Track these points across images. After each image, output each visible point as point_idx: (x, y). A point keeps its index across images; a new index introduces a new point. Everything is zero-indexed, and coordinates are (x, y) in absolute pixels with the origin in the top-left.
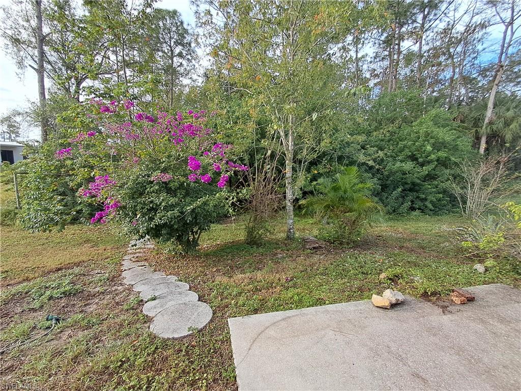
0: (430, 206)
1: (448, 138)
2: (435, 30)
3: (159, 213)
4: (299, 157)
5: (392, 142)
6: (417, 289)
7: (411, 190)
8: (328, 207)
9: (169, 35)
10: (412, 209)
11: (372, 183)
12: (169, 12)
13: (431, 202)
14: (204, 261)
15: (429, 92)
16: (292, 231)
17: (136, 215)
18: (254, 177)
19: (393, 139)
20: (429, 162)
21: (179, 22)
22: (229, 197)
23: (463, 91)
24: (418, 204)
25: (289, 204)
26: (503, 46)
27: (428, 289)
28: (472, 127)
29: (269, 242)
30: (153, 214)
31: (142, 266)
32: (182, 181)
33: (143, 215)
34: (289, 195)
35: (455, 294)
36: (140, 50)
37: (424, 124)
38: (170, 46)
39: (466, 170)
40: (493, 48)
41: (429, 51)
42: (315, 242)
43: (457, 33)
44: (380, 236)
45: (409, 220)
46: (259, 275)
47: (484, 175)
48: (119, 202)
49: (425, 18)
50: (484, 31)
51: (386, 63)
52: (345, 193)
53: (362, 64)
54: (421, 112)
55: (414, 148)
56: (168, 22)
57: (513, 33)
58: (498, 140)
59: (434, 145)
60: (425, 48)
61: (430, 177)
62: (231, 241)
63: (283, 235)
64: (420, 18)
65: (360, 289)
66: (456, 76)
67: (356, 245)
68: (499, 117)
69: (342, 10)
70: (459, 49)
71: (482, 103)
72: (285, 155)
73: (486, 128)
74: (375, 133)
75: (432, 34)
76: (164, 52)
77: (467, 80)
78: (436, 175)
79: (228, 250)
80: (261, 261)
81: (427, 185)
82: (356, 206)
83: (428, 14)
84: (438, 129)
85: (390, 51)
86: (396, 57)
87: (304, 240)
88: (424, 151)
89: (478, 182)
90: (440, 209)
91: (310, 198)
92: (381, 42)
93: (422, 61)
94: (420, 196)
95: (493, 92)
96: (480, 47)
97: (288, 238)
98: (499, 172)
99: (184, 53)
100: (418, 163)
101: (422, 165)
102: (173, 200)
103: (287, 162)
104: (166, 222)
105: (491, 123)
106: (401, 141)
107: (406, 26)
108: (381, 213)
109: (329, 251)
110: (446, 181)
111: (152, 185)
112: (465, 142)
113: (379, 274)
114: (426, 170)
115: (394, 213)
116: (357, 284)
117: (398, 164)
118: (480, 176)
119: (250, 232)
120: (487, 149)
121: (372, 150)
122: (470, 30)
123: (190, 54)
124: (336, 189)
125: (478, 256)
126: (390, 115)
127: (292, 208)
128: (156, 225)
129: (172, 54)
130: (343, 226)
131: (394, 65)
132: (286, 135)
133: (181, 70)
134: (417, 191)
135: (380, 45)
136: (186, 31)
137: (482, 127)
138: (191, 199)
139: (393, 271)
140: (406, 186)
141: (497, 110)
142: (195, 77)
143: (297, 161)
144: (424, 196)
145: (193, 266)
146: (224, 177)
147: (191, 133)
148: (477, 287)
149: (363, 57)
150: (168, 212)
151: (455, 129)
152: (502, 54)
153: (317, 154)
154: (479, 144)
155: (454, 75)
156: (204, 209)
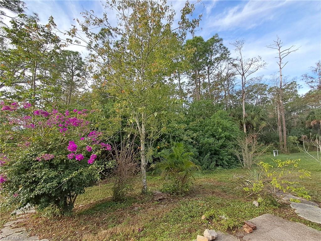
0: (226, 163)
1: (228, 125)
2: (214, 74)
3: (39, 185)
4: (149, 137)
5: (201, 127)
6: (224, 225)
7: (215, 154)
8: (168, 168)
9: (72, 64)
10: (217, 165)
11: (194, 151)
12: (74, 52)
13: (226, 161)
14: (77, 220)
15: (216, 102)
16: (145, 187)
17: (18, 188)
18: (120, 151)
19: (202, 126)
20: (221, 138)
21: (79, 58)
22: (98, 168)
23: (231, 102)
24: (220, 162)
25: (143, 169)
26: (243, 83)
27: (230, 225)
28: (238, 119)
29: (130, 198)
30: (34, 186)
31: (20, 232)
32: (62, 159)
33: (26, 187)
34: (143, 162)
35: (245, 226)
36: (51, 71)
37: (216, 118)
38: (72, 70)
39: (239, 142)
40: (239, 84)
41: (213, 83)
42: (159, 195)
43: (223, 76)
44: (201, 186)
45: (216, 173)
46: (119, 228)
47: (248, 145)
48: (6, 177)
49: (208, 68)
50: (234, 76)
51: (194, 87)
52: (178, 159)
53: (183, 86)
54: (214, 111)
55: (213, 130)
56: (72, 57)
57: (245, 79)
58: (250, 126)
59: (222, 129)
60: (211, 81)
61: (223, 146)
62: (102, 199)
63: (140, 191)
64: (206, 68)
65: (190, 231)
66: (227, 95)
67: (187, 194)
68: (249, 115)
69: (167, 62)
70: (226, 83)
71: (240, 108)
72: (140, 136)
73: (244, 120)
74: (191, 123)
75: (213, 75)
76: (68, 73)
77: (232, 97)
78: (226, 145)
79: (99, 208)
80: (122, 215)
81: (222, 151)
82: (184, 167)
83: (210, 67)
84: (223, 120)
85: (195, 81)
86: (198, 84)
87: (153, 194)
88: (218, 132)
89: (246, 148)
90: (231, 165)
91: (157, 163)
92: (191, 77)
93: (211, 87)
94: (220, 157)
95: (244, 103)
96: (234, 83)
97: (143, 193)
98: (254, 143)
99: (81, 74)
100: (216, 139)
101: (218, 140)
102: (53, 174)
103: (141, 141)
104: (45, 192)
105: (246, 117)
106: (206, 126)
107: (201, 71)
108: (199, 171)
109: (170, 201)
110: (231, 148)
111: (38, 162)
112: (236, 127)
113: (201, 216)
114: (221, 142)
115: (207, 169)
116: (187, 226)
117: (206, 139)
118: (247, 145)
119: (116, 191)
120: (247, 130)
121: (190, 133)
122: (228, 75)
123: (85, 75)
124: (172, 156)
125: (253, 195)
126: (199, 112)
127: (145, 171)
128: (35, 195)
129: (73, 74)
130: (177, 182)
131: (198, 88)
132: (141, 125)
133: (78, 83)
134: (218, 155)
135: (190, 78)
136: (83, 63)
137: (242, 119)
138: (69, 171)
139: (209, 213)
140: (212, 152)
141: (247, 111)
142: (87, 87)
143: (147, 140)
144: (222, 157)
145: (66, 227)
146: (93, 156)
147: (74, 124)
148: (256, 218)
149: (183, 83)
150: (47, 183)
151: (231, 120)
152: (243, 87)
153: (159, 136)
154: (243, 128)
155: (226, 94)
156: (79, 178)
